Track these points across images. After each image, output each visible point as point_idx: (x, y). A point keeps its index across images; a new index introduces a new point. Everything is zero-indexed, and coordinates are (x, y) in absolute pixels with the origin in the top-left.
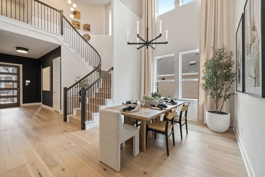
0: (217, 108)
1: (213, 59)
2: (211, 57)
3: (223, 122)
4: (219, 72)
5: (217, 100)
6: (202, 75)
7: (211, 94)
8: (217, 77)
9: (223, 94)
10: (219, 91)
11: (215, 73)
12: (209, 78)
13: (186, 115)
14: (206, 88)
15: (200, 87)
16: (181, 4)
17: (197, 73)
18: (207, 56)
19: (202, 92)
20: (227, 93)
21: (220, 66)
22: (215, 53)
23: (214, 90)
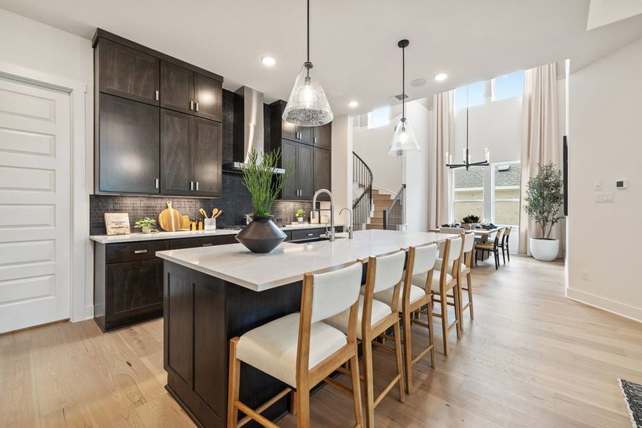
0: (544, 235)
1: (538, 177)
2: (536, 173)
3: (550, 248)
4: (545, 193)
5: (544, 225)
6: (525, 195)
7: (537, 217)
8: (543, 198)
9: (550, 217)
10: (545, 214)
11: (541, 194)
12: (534, 199)
13: (507, 241)
14: (530, 211)
15: (522, 209)
16: (493, 98)
17: (518, 187)
18: (531, 174)
19: (525, 215)
20: (555, 217)
21: (546, 186)
22: (541, 170)
23: (540, 213)
